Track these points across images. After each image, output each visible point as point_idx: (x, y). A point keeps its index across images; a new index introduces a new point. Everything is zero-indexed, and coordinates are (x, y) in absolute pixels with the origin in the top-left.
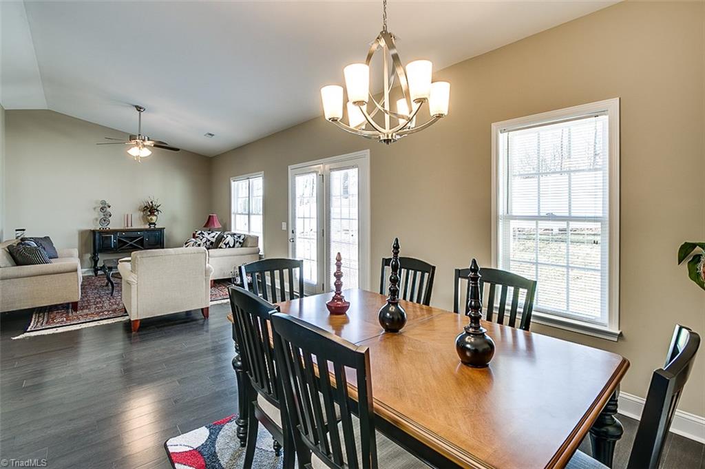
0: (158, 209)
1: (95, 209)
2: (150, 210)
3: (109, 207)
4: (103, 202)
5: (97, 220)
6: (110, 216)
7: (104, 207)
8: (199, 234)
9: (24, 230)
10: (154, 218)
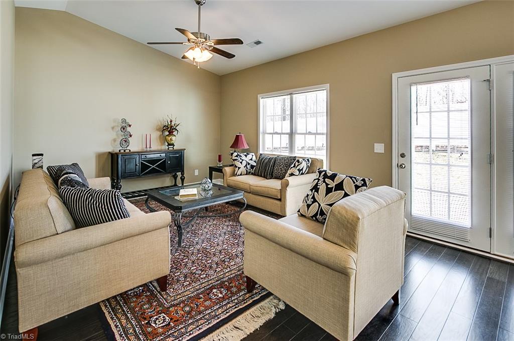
0: (177, 128)
1: (113, 128)
2: (169, 129)
3: (130, 126)
4: (124, 121)
5: (115, 140)
6: (131, 136)
7: (125, 127)
8: (237, 156)
9: (42, 155)
10: (174, 138)
